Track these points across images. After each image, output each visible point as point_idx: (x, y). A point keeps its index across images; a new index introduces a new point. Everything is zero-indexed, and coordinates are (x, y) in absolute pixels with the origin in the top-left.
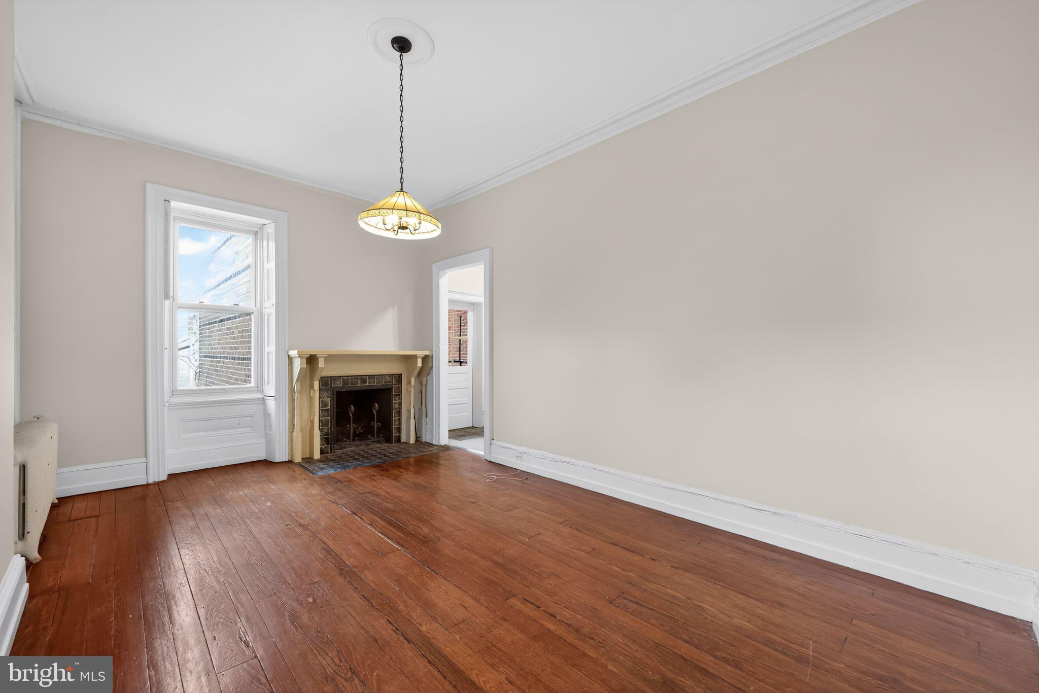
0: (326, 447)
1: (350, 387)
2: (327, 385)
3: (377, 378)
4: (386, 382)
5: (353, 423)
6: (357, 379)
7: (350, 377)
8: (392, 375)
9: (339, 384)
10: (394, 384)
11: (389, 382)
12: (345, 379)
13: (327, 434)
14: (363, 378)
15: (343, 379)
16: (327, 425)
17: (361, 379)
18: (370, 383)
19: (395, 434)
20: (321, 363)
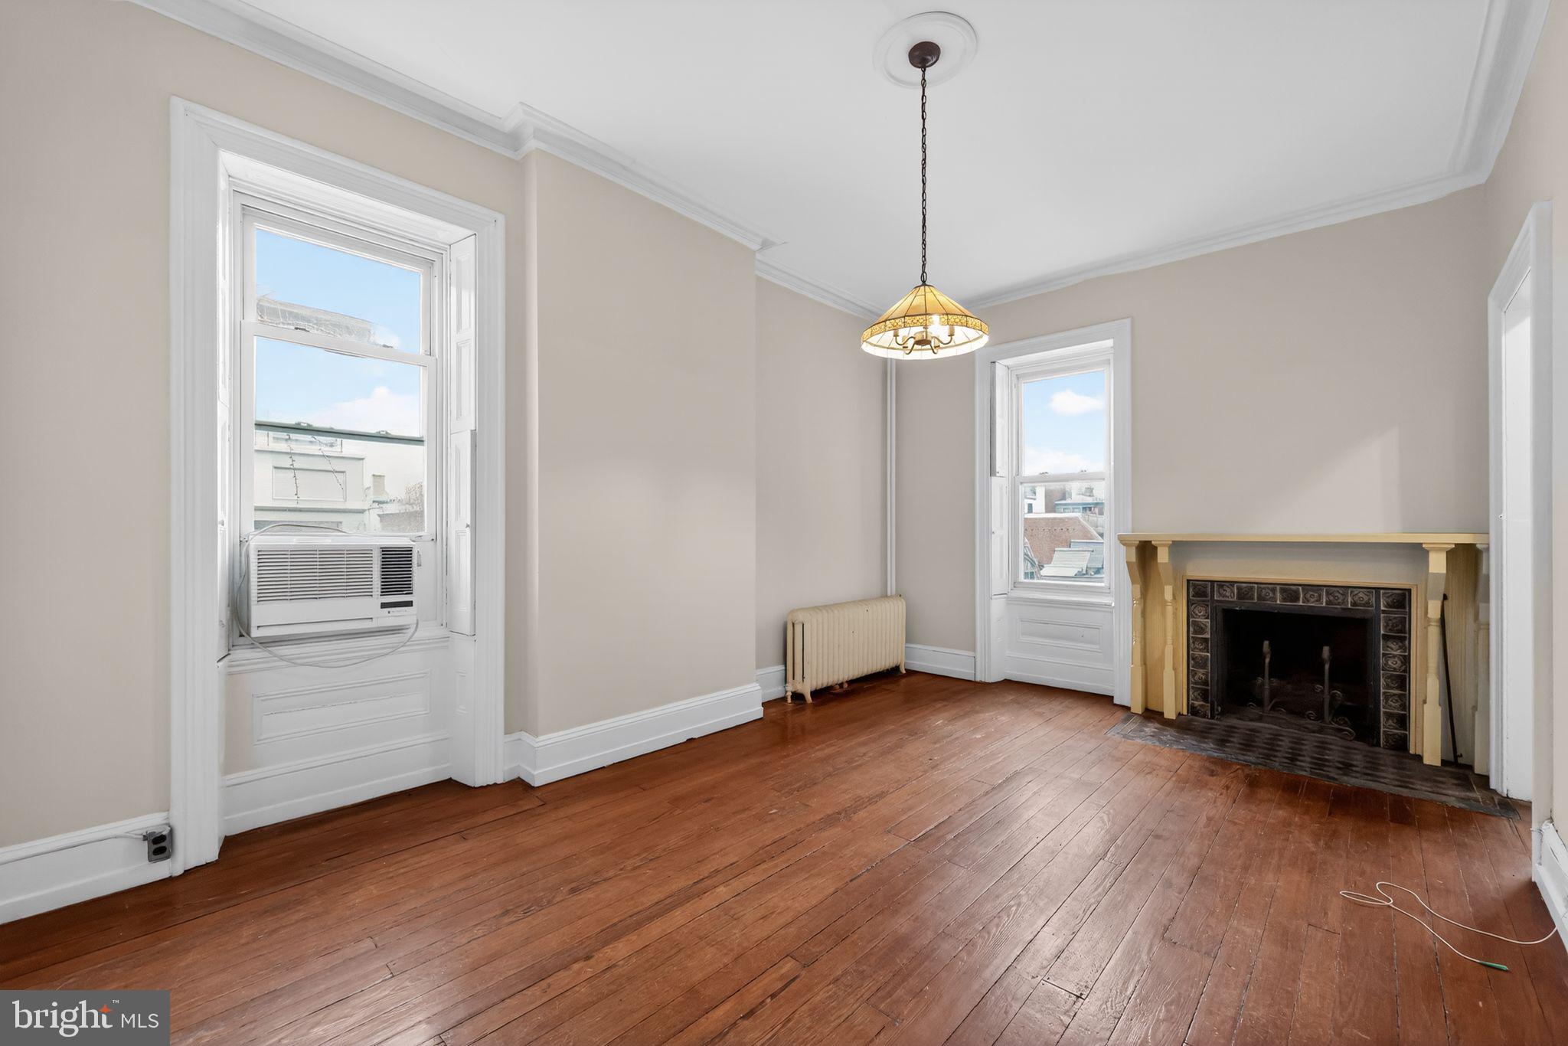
0: (1201, 706)
1: (1253, 603)
2: (1204, 594)
3: (1328, 594)
4: (1354, 604)
5: (1270, 677)
6: (1274, 590)
7: (1256, 586)
8: (1377, 589)
9: (1231, 596)
10: (1384, 612)
11: (1368, 604)
12: (1245, 590)
13: (1205, 683)
14: (1290, 591)
15: (1239, 589)
16: (1204, 666)
17: (1283, 591)
18: (1306, 600)
19: (1386, 726)
20: (1163, 556)
